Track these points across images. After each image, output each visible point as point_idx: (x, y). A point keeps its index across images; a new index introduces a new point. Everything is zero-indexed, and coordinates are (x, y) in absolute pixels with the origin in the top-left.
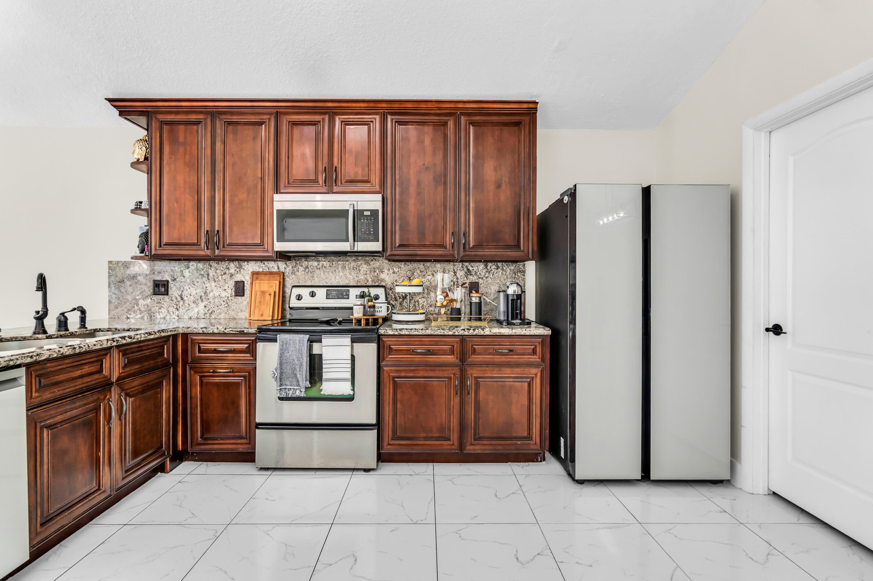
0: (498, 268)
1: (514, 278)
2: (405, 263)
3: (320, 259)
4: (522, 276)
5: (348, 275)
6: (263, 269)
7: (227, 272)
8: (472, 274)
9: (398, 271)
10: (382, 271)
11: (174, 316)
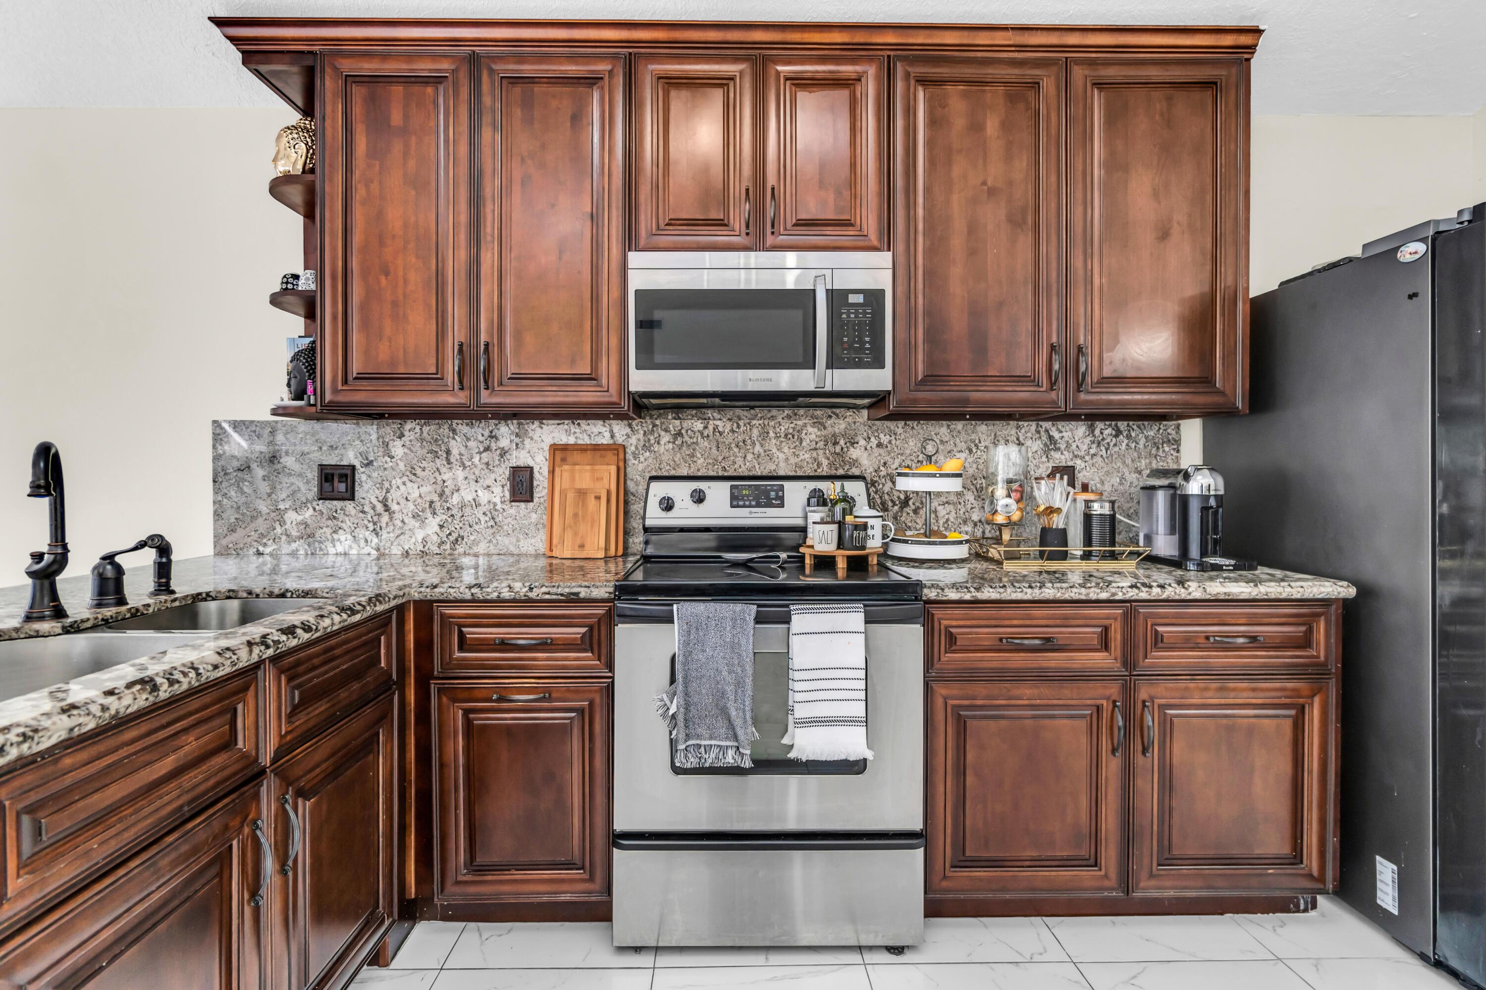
0: (1118, 433)
1: (1155, 457)
2: (905, 424)
3: (710, 415)
4: (1172, 452)
5: (774, 450)
6: (576, 438)
7: (493, 446)
8: (1059, 449)
9: (890, 442)
10: (852, 441)
11: (367, 550)
